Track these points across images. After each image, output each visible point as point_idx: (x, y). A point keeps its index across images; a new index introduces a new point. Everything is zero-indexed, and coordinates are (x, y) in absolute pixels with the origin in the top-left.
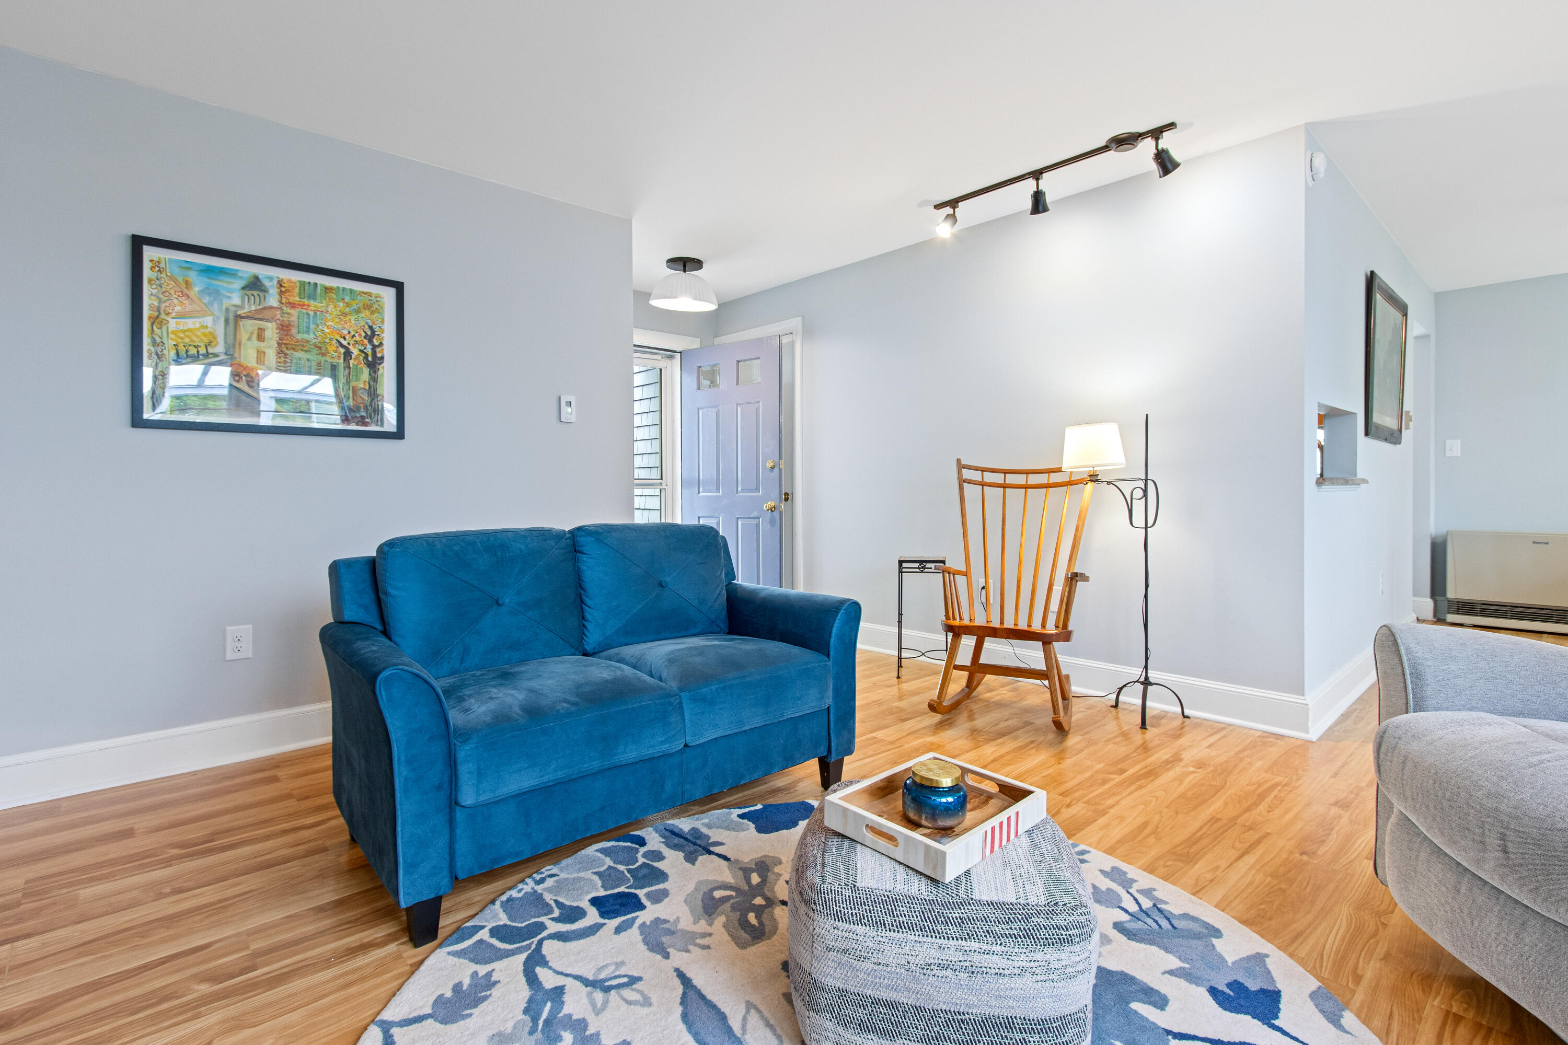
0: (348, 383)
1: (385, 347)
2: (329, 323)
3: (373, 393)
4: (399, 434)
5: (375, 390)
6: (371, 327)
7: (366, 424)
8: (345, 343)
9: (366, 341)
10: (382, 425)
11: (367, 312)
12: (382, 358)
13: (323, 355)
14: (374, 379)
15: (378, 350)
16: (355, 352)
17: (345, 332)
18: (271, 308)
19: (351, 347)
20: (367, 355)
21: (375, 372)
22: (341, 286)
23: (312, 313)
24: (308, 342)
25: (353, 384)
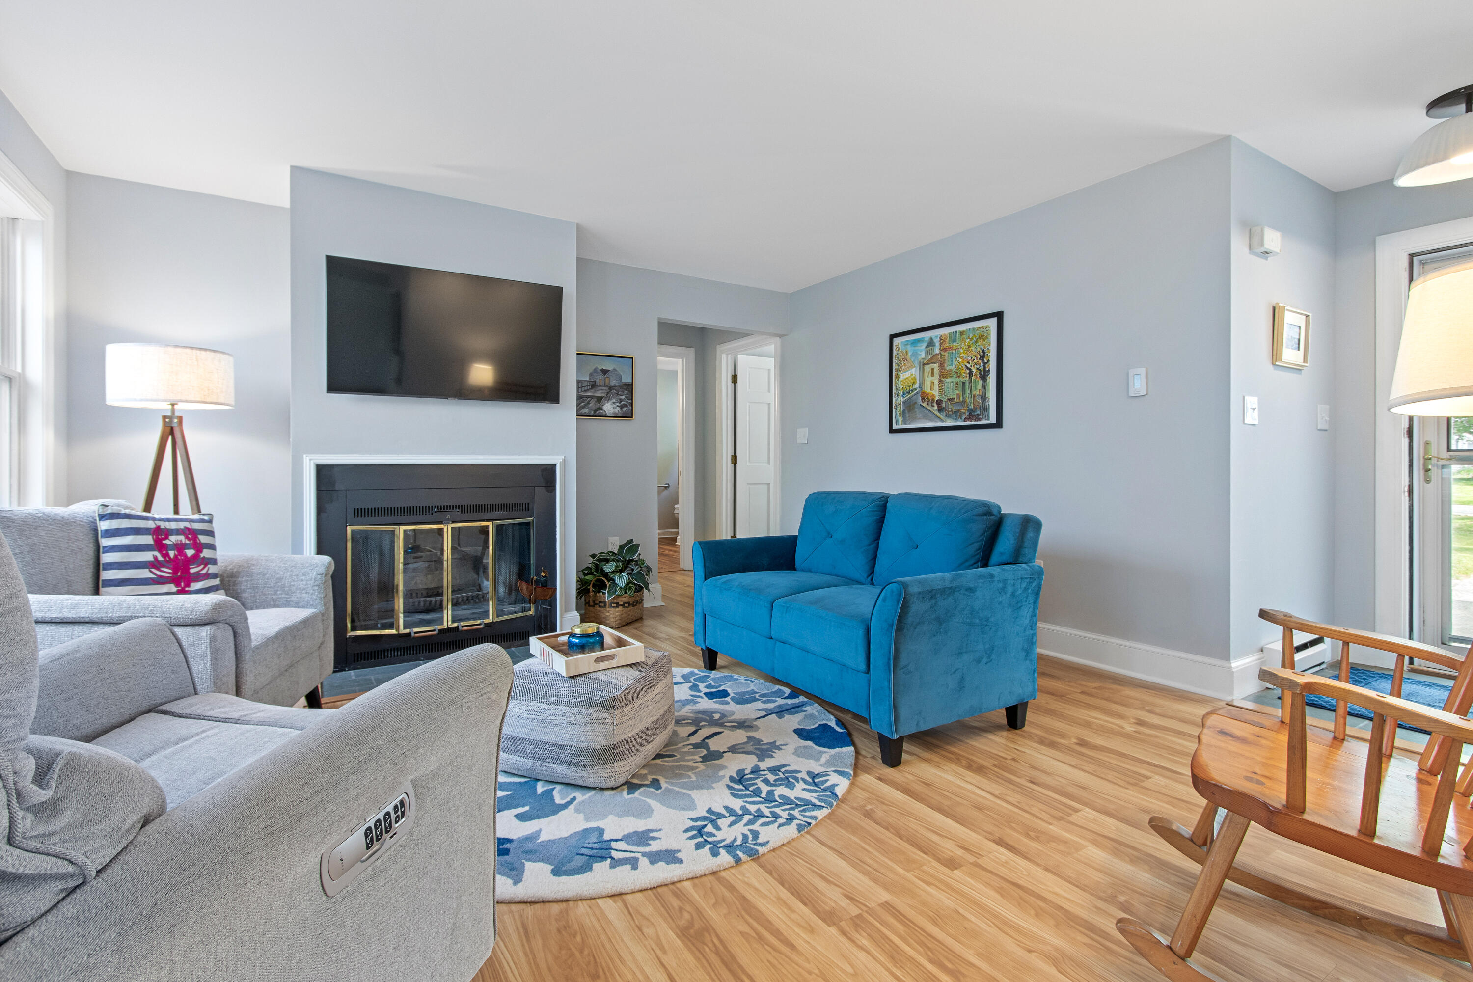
0: (971, 392)
1: (990, 362)
2: (962, 355)
3: (984, 397)
4: (999, 424)
5: (985, 394)
6: (983, 351)
7: (980, 420)
8: (969, 366)
9: (980, 361)
10: (989, 420)
11: (981, 341)
12: (989, 370)
13: (959, 377)
14: (984, 387)
15: (987, 365)
16: (974, 370)
17: (969, 358)
18: (936, 354)
19: (972, 368)
20: (980, 370)
21: (985, 382)
22: (971, 327)
23: (954, 351)
24: (952, 370)
25: (973, 393)
